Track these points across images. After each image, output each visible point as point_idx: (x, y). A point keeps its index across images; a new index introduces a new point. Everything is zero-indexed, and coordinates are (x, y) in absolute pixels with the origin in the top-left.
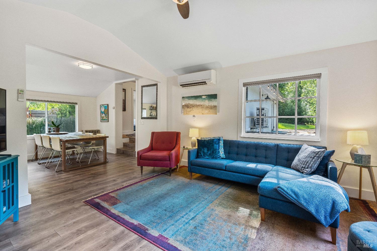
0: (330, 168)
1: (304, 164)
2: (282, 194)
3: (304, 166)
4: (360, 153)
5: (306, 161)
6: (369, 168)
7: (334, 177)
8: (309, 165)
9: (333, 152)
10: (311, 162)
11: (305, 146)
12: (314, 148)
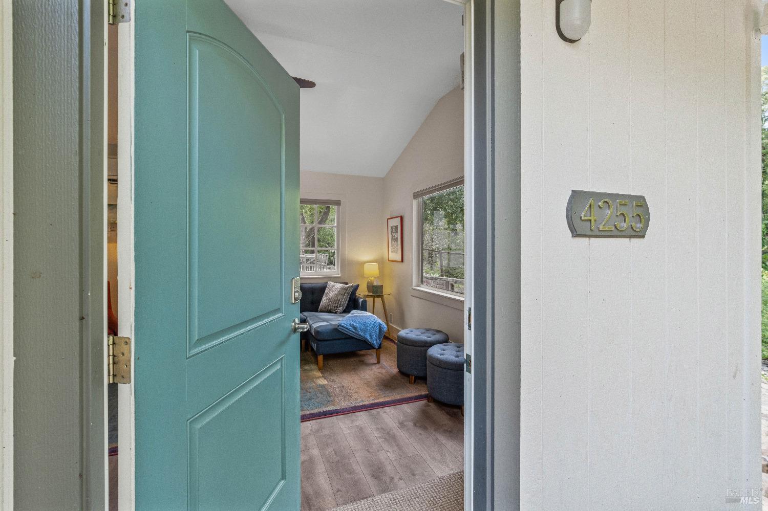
0: (362, 301)
1: (336, 303)
2: (343, 331)
3: (336, 305)
4: (376, 284)
5: (337, 299)
6: (381, 297)
7: (364, 308)
8: (341, 303)
9: (358, 286)
10: (342, 300)
11: (331, 284)
12: (341, 285)
